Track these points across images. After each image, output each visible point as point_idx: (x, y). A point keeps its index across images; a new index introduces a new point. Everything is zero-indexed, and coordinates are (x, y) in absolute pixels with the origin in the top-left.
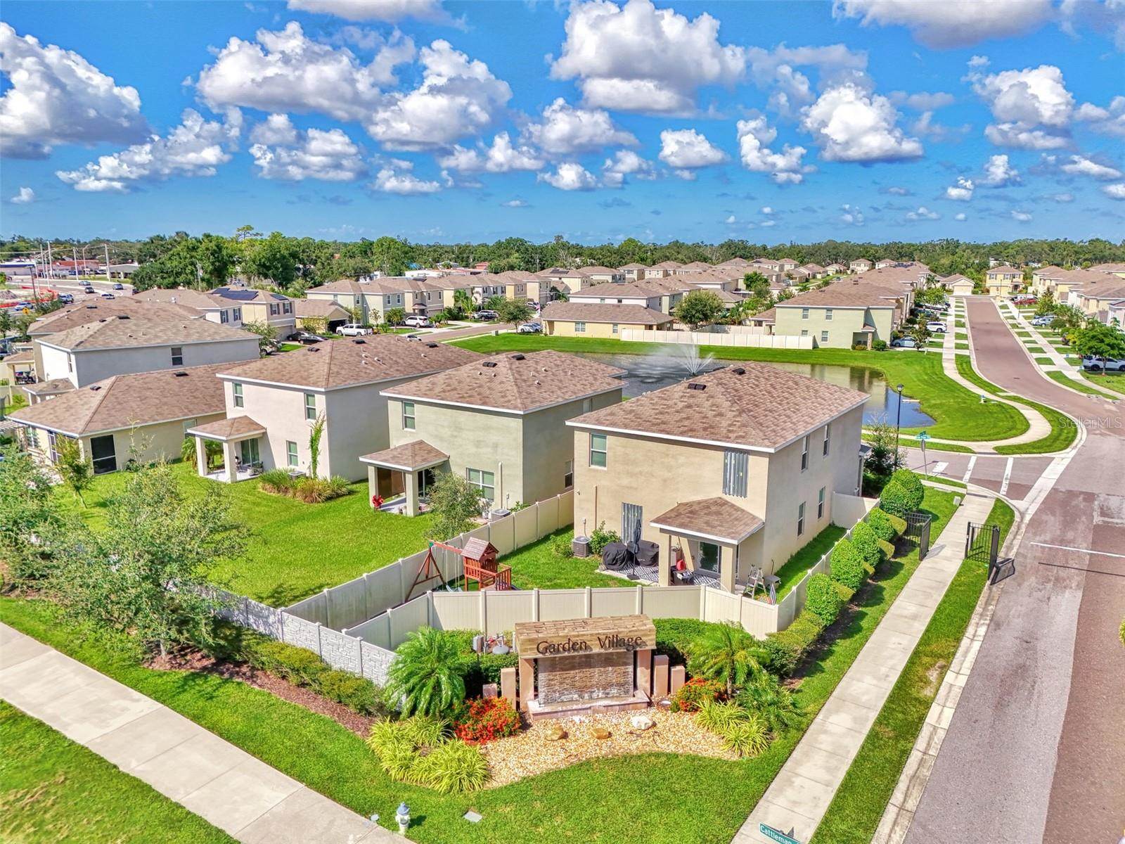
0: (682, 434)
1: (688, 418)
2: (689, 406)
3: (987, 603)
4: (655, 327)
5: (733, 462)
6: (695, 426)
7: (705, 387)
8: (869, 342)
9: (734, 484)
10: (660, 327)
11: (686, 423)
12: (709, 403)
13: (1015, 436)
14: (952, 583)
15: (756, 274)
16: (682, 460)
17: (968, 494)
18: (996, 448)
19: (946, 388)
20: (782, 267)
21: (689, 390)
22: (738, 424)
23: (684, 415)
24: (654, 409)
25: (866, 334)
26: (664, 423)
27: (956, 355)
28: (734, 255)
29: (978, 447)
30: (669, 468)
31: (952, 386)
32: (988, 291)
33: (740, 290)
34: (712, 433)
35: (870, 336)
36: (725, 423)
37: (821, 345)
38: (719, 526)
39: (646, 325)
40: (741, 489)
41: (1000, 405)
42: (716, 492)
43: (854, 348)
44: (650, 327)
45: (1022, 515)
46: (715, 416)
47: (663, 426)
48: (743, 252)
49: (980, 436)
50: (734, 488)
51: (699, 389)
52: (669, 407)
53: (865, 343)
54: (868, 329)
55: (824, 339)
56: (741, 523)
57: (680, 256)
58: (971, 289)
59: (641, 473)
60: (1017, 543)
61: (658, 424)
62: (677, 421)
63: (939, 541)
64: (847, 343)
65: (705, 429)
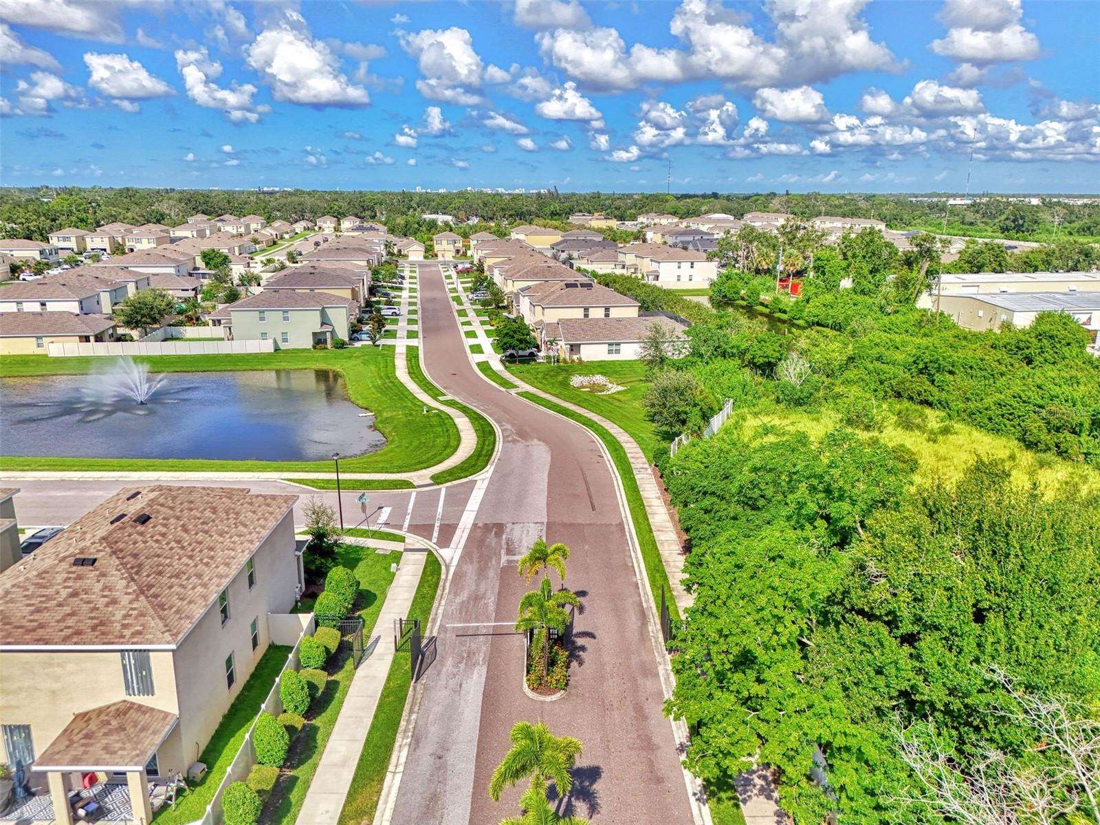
0: (65, 640)
1: (73, 614)
2: (75, 594)
3: (411, 712)
4: (92, 339)
5: (133, 662)
6: (81, 626)
7: (95, 560)
8: (329, 341)
9: (138, 684)
10: (99, 339)
11: (71, 622)
12: (100, 585)
13: (449, 456)
14: (382, 695)
15: (213, 251)
16: (70, 667)
17: (406, 550)
18: (432, 478)
19: (396, 395)
20: (247, 227)
21: (74, 568)
22: (134, 613)
23: (67, 610)
24: (28, 605)
25: (325, 333)
26: (42, 626)
27: (408, 346)
28: (196, 210)
29: (419, 477)
30: (57, 679)
31: (402, 393)
32: (436, 255)
33: (198, 269)
34: (103, 634)
35: (328, 335)
36: (119, 615)
37: (283, 346)
38: (121, 749)
39: (80, 337)
40: (147, 687)
41: (440, 415)
42: (118, 695)
43: (314, 347)
44: (87, 339)
45: (448, 567)
46: (107, 605)
47: (40, 632)
48: (204, 207)
49: (420, 463)
50: (138, 688)
51: (87, 565)
52: (49, 598)
53: (326, 340)
54: (326, 328)
55: (285, 340)
56: (149, 732)
57: (129, 214)
58: (422, 254)
59: (20, 689)
60: (440, 611)
61: (34, 630)
62: (58, 621)
63: (374, 635)
64: (308, 343)
65: (94, 628)
